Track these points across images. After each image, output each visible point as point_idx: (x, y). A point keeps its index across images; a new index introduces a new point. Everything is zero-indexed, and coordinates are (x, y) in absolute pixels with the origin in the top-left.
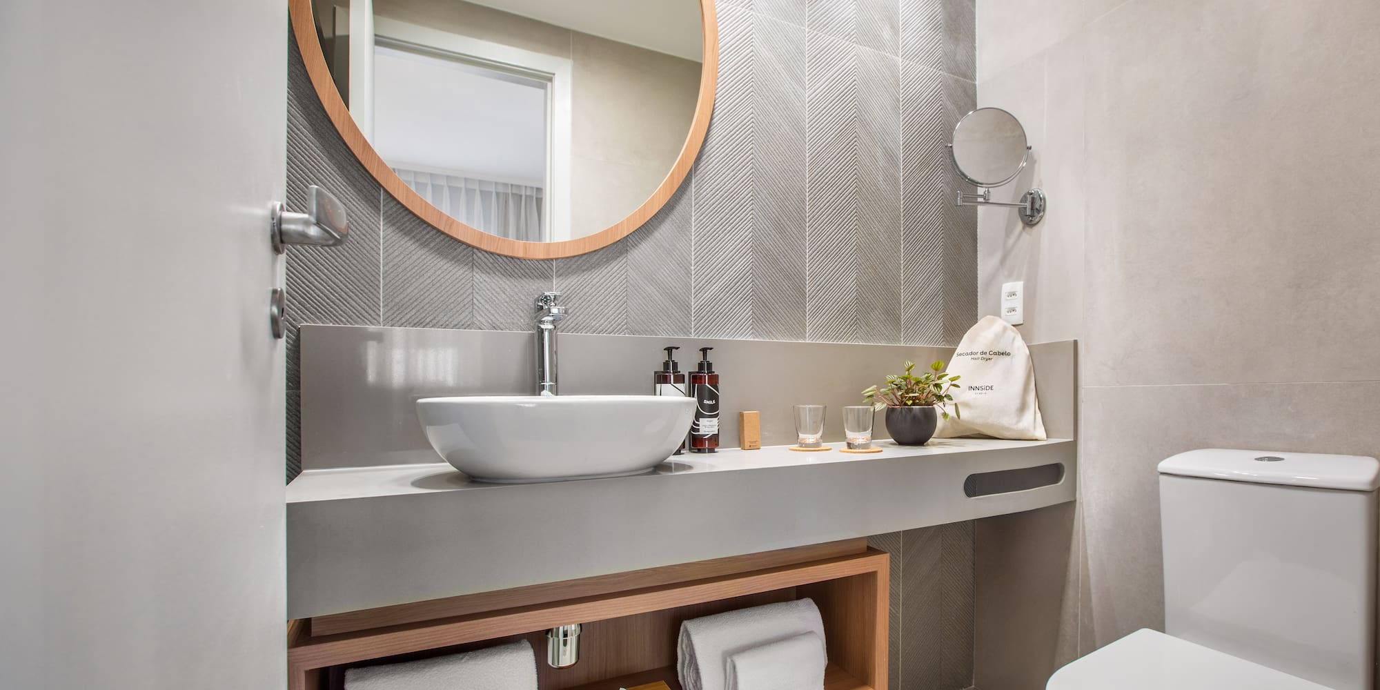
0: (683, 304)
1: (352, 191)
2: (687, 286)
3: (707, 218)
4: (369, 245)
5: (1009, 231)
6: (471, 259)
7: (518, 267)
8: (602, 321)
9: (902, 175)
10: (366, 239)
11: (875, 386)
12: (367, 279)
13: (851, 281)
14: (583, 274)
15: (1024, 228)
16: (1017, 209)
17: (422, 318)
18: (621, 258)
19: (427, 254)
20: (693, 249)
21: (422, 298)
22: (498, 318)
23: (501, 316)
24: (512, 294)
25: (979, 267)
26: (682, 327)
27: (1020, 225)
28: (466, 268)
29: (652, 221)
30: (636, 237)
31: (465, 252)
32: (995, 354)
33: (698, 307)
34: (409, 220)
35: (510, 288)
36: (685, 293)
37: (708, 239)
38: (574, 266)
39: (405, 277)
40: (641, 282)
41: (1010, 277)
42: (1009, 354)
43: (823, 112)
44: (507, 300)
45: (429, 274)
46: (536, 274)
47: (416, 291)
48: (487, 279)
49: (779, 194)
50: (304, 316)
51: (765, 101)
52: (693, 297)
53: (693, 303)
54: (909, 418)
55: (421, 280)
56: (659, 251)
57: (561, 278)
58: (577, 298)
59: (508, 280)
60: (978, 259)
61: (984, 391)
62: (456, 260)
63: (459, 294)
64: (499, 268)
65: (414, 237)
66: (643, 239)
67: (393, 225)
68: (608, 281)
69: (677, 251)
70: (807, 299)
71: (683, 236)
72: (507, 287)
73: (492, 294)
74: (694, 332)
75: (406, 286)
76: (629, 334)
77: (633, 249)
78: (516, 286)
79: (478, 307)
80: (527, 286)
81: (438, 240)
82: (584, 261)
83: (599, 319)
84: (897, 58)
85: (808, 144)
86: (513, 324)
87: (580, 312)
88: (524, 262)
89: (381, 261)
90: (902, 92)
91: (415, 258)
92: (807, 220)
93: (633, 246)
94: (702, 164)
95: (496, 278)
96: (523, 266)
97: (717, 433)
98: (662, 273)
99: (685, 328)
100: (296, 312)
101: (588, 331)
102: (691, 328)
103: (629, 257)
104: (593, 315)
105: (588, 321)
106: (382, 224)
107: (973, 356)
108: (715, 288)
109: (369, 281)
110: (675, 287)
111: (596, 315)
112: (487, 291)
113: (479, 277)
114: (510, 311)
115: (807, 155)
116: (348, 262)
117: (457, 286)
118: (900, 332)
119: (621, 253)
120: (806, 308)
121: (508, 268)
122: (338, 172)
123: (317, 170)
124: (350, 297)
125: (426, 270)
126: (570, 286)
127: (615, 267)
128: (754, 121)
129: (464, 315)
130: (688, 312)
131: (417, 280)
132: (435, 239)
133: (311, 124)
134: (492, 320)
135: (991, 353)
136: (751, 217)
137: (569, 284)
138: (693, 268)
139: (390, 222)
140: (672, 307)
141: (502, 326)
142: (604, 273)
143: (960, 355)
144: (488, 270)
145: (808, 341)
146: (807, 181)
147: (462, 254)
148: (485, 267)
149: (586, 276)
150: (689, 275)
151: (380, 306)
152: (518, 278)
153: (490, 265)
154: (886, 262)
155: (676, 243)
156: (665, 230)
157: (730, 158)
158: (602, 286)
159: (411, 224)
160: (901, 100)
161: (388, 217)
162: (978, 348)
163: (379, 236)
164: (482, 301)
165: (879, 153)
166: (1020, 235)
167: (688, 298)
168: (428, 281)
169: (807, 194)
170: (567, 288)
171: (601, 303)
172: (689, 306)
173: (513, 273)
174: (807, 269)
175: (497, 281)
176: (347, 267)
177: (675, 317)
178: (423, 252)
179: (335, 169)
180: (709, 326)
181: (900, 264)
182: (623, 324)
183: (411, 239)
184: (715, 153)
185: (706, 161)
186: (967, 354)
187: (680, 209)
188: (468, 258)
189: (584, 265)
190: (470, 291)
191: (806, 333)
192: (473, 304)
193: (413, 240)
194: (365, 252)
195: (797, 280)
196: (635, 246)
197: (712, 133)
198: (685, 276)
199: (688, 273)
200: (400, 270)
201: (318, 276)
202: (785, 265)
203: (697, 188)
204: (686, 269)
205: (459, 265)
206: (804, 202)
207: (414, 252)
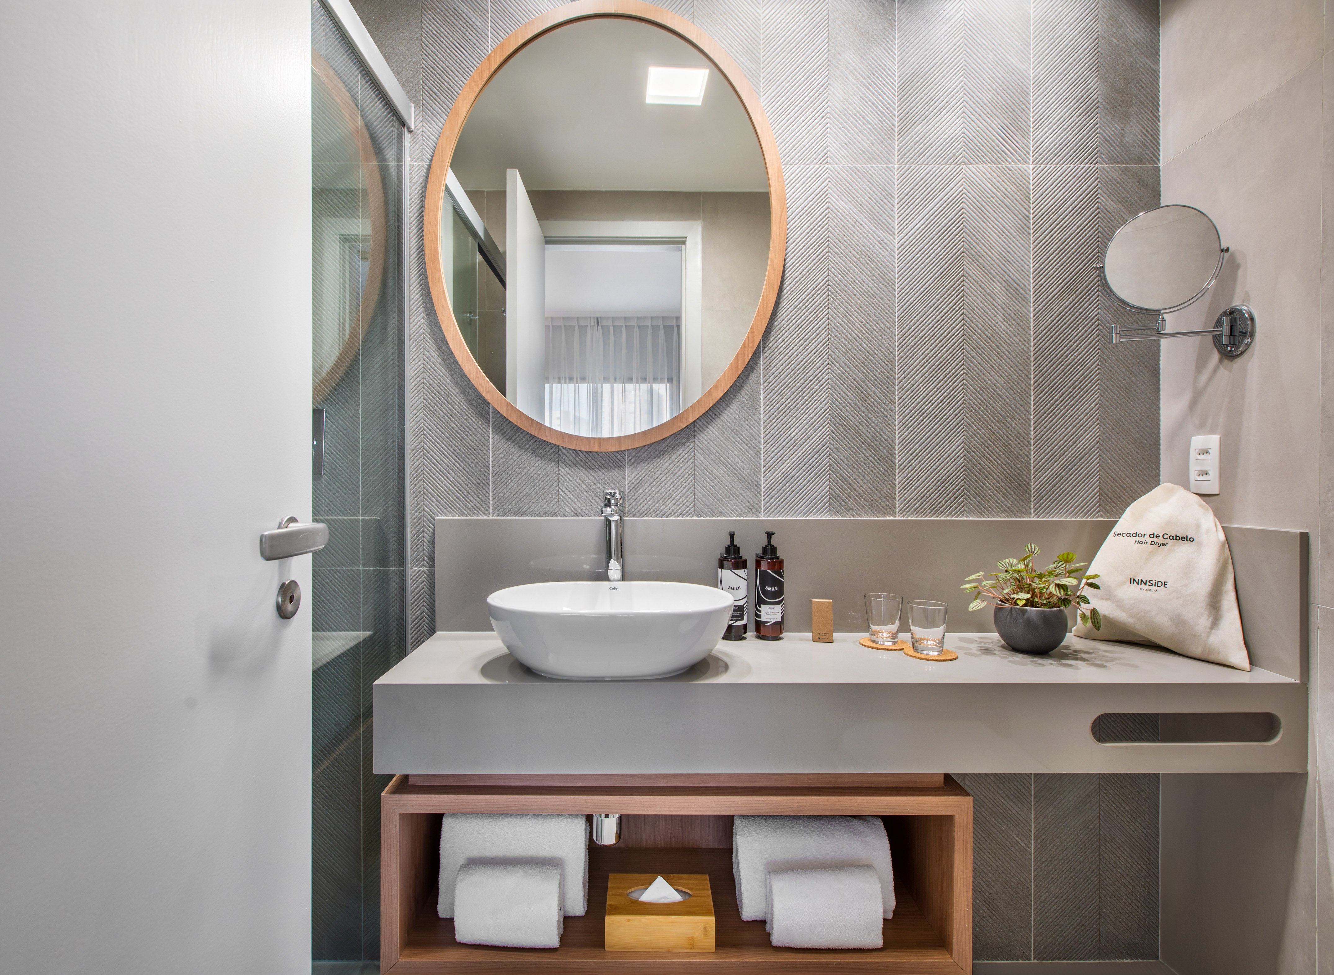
0: (752, 484)
1: (471, 409)
2: (757, 466)
3: (777, 393)
4: (482, 451)
5: (1200, 365)
6: (557, 455)
7: (595, 459)
8: (671, 505)
9: (1032, 309)
10: (480, 447)
11: (982, 573)
12: (481, 479)
13: (956, 445)
14: (652, 462)
15: (1221, 361)
16: (1211, 337)
17: (520, 508)
18: (689, 443)
19: (524, 454)
20: (762, 428)
21: (520, 491)
22: (579, 505)
23: (581, 504)
24: (591, 484)
25: (1162, 412)
26: (751, 507)
27: (1216, 356)
28: (554, 463)
29: (720, 404)
30: (703, 421)
31: (553, 450)
32: (1171, 538)
33: (768, 486)
34: (510, 428)
35: (589, 479)
36: (754, 473)
37: (779, 416)
38: (644, 455)
39: (507, 475)
40: (708, 465)
41: (1202, 428)
42: (1192, 540)
43: (918, 255)
44: (587, 489)
45: (525, 471)
46: (611, 464)
47: (515, 486)
48: (570, 472)
49: (861, 357)
50: (439, 510)
51: (844, 258)
52: (762, 476)
53: (762, 483)
54: (1020, 621)
55: (520, 476)
56: (727, 433)
57: (633, 466)
58: (647, 484)
59: (589, 472)
60: (1161, 401)
61: (1153, 588)
62: (546, 458)
63: (547, 487)
64: (579, 462)
65: (514, 441)
66: (710, 422)
67: (499, 433)
68: (676, 466)
69: (746, 432)
70: (897, 471)
71: (751, 416)
72: (586, 478)
73: (574, 484)
74: (764, 511)
75: (508, 483)
76: (697, 516)
77: (700, 433)
78: (593, 477)
79: (563, 497)
80: (603, 476)
81: (532, 442)
82: (653, 448)
83: (667, 503)
84: (1025, 166)
85: (897, 297)
86: (592, 510)
87: (650, 497)
88: (600, 455)
89: (491, 463)
90: (1032, 206)
91: (514, 458)
92: (897, 382)
93: (700, 430)
94: (771, 340)
95: (578, 470)
96: (600, 459)
97: (780, 619)
98: (730, 455)
99: (754, 507)
100: (435, 508)
101: (658, 514)
102: (760, 508)
103: (696, 441)
104: (663, 500)
105: (657, 505)
106: (491, 433)
107: (1137, 539)
108: (786, 466)
109: (482, 480)
110: (743, 468)
111: (665, 499)
112: (570, 483)
113: (564, 470)
114: (589, 499)
115: (897, 309)
116: (468, 465)
117: (546, 480)
118: (1029, 502)
119: (688, 439)
120: (895, 480)
121: (587, 461)
122: (461, 395)
123: (448, 396)
124: (469, 494)
125: (523, 467)
126: (641, 473)
127: (683, 452)
128: (831, 284)
129: (551, 504)
130: (757, 491)
131: (516, 476)
132: (529, 441)
133: (443, 360)
134: (574, 508)
135: (1165, 536)
136: (827, 386)
137: (641, 471)
138: (762, 447)
139: (496, 430)
140: (741, 488)
141: (583, 513)
142: (672, 459)
143: (1119, 535)
144: (571, 464)
145: (897, 518)
146: (897, 338)
147: (550, 452)
148: (569, 462)
149: (655, 463)
150: (758, 454)
151: (489, 499)
152: (596, 469)
153: (572, 459)
154: (1008, 419)
155: (744, 424)
156: (732, 412)
157: (803, 327)
158: (671, 472)
159: (511, 430)
160: (1031, 216)
161: (495, 426)
162: (1147, 527)
163: (489, 442)
164: (566, 492)
165: (997, 289)
166: (1215, 370)
167: (757, 477)
168: (525, 477)
169: (897, 353)
170: (639, 475)
171: (670, 487)
172: (758, 486)
173: (591, 465)
174: (897, 437)
175: (578, 473)
176: (467, 469)
177: (744, 497)
178: (521, 453)
179: (459, 393)
180: (780, 505)
181: (1029, 419)
182: (691, 506)
183: (511, 443)
184: (785, 325)
185: (775, 336)
186: (1129, 535)
187: (747, 388)
188: (555, 455)
189: (654, 452)
190: (556, 483)
191: (895, 508)
192: (559, 494)
193: (513, 444)
194: (480, 457)
195: (884, 450)
196: (702, 430)
197: (782, 305)
198: (754, 455)
199: (757, 452)
200: (504, 469)
201: (448, 479)
202: (868, 435)
203: (766, 364)
204: (755, 448)
205: (548, 462)
206: (892, 363)
207: (513, 454)
